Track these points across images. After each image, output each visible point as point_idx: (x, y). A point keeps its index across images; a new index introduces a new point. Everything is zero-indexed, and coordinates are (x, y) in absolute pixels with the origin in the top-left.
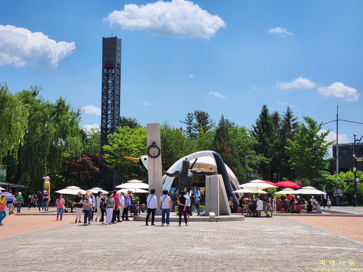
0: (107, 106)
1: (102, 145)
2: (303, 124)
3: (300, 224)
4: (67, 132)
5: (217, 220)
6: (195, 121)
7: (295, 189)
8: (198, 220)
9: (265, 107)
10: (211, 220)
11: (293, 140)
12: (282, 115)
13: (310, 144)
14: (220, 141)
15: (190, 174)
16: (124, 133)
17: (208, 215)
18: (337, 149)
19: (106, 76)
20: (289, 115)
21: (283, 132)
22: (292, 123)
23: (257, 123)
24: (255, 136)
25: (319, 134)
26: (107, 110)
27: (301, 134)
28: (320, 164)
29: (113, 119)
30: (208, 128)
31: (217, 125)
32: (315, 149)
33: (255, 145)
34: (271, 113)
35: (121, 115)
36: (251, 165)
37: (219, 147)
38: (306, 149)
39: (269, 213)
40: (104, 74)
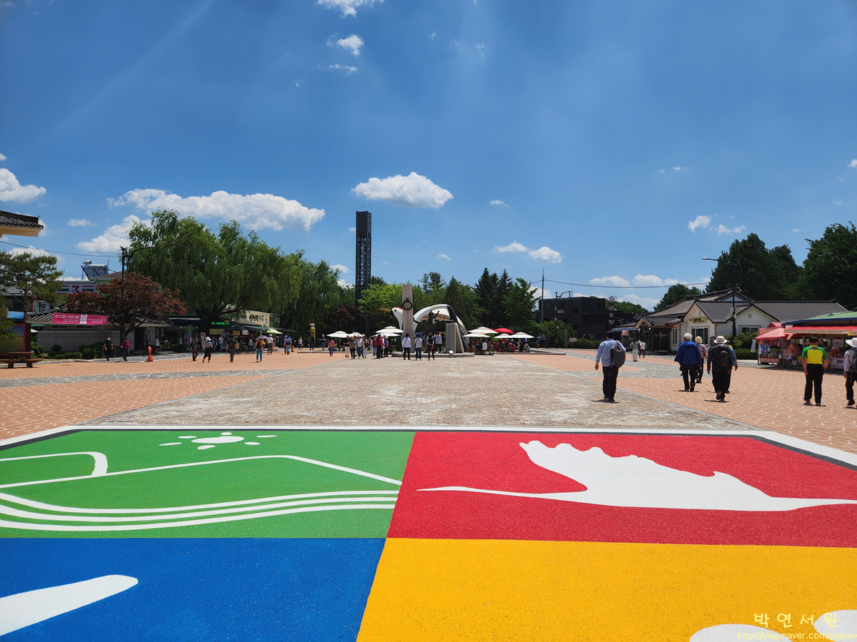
0: (360, 267)
1: (357, 298)
2: (516, 283)
3: (516, 360)
4: (328, 288)
5: (455, 357)
6: (430, 280)
7: (510, 334)
8: (441, 356)
9: (486, 269)
10: (451, 356)
11: (508, 296)
12: (500, 276)
13: (521, 300)
14: (451, 296)
15: (434, 322)
16: (374, 290)
17: (448, 353)
18: (542, 303)
19: (359, 244)
20: (505, 276)
21: (500, 289)
22: (507, 282)
23: (479, 283)
24: (478, 293)
25: (529, 291)
26: (360, 271)
27: (514, 292)
28: (529, 315)
29: (365, 278)
30: (441, 286)
31: (448, 283)
32: (526, 304)
33: (478, 300)
34: (491, 274)
35: (372, 275)
36: (474, 315)
37: (450, 301)
38: (519, 304)
39: (492, 352)
40: (357, 241)
